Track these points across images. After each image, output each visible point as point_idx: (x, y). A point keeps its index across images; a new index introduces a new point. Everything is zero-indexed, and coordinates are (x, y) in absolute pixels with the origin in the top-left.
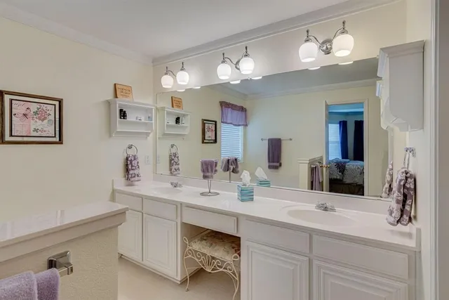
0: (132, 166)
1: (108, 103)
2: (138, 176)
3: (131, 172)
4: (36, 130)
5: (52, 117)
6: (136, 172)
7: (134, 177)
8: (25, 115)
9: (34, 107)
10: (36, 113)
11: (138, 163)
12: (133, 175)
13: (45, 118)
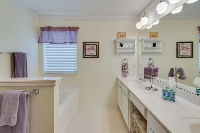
0: (124, 68)
1: (115, 41)
2: (127, 73)
3: (124, 71)
4: (91, 54)
5: (95, 49)
6: (126, 71)
7: (125, 73)
8: (89, 49)
9: (91, 46)
10: (91, 48)
11: (128, 67)
12: (125, 72)
13: (94, 49)
